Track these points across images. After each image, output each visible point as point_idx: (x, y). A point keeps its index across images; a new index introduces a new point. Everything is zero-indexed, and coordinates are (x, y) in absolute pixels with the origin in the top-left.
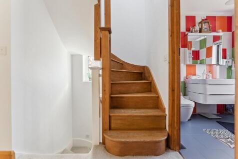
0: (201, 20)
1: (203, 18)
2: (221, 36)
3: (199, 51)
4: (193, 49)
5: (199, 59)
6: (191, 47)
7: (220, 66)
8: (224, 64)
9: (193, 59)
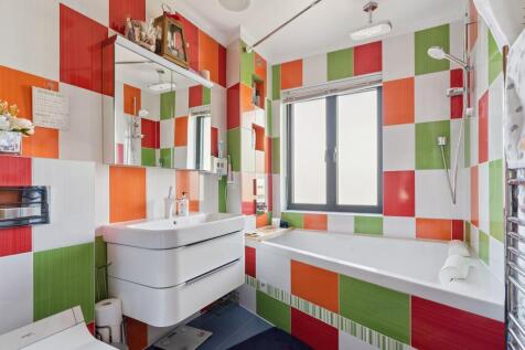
0: (162, 14)
1: (167, 10)
2: (209, 90)
3: (158, 123)
4: (143, 113)
5: (158, 147)
6: (139, 108)
7: (206, 174)
8: (215, 171)
9: (144, 144)
